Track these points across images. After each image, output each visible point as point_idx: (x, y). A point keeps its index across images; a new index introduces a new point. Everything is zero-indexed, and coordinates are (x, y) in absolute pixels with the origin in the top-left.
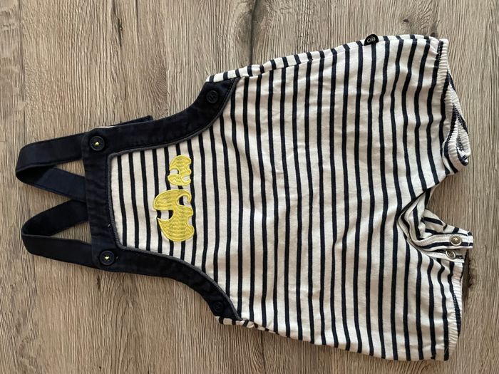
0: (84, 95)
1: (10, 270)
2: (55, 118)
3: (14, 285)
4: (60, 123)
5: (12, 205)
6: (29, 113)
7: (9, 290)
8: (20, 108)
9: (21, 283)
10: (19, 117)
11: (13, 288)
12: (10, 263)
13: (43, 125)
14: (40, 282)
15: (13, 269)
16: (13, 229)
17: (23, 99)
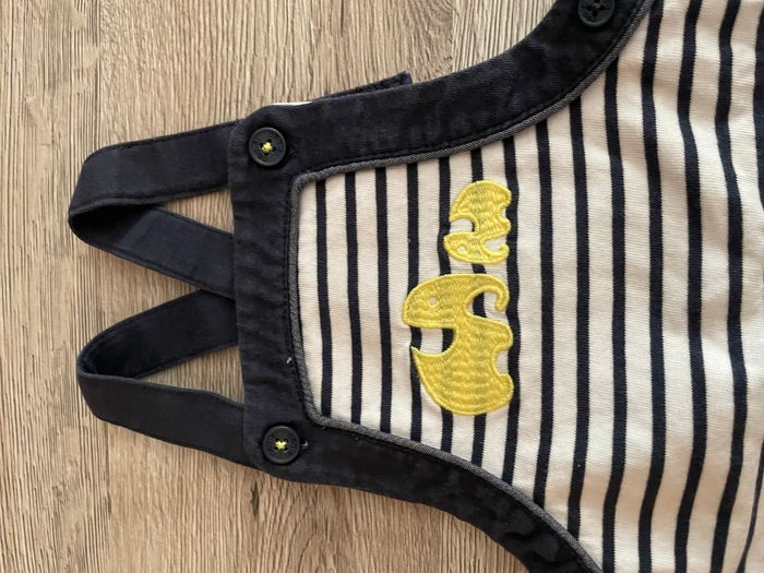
0: (238, 26)
1: (53, 451)
2: (166, 86)
3: (61, 488)
4: (179, 97)
5: (62, 297)
6: (106, 75)
7: (50, 499)
8: (88, 63)
9: (77, 484)
10: (85, 85)
11: (59, 494)
12: (53, 434)
13: (138, 104)
14: (119, 486)
15: (60, 450)
16: (62, 354)
17: (95, 41)
